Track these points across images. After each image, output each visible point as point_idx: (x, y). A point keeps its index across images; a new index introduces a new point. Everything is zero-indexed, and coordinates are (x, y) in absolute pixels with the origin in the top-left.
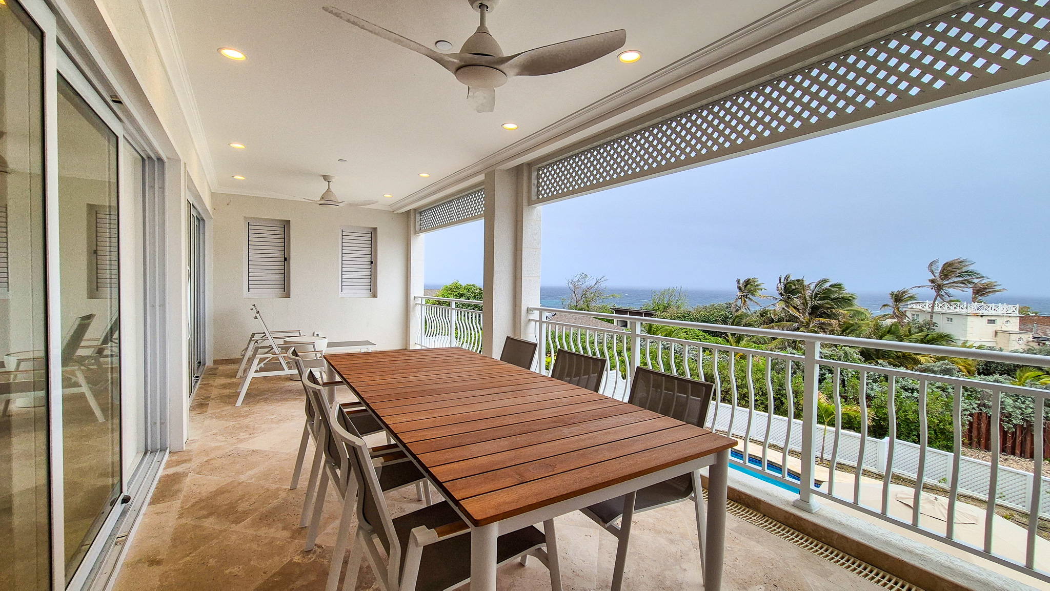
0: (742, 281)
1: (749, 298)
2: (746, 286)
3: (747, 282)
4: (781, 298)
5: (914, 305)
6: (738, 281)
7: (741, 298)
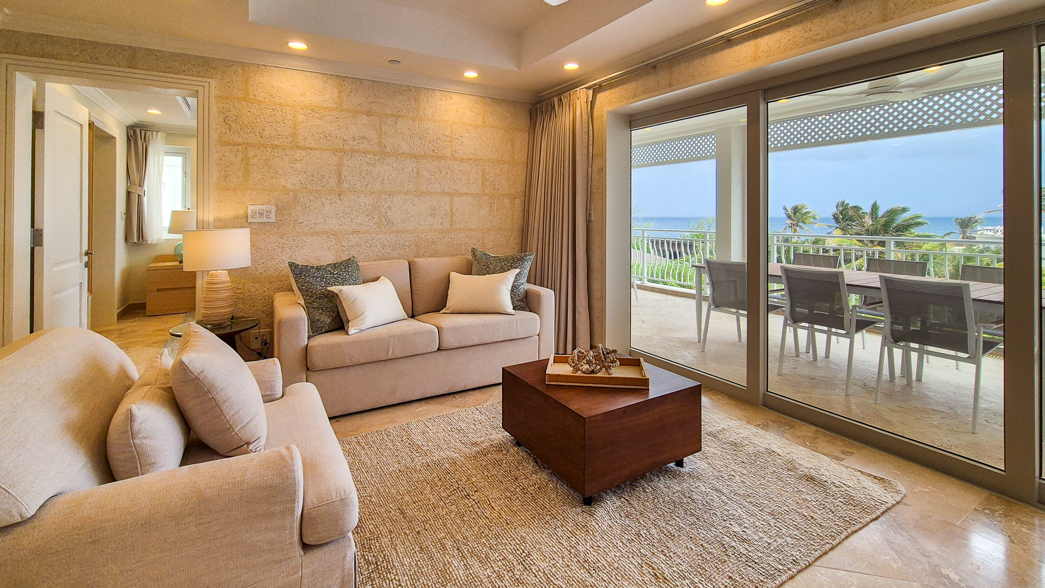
0: (789, 208)
1: (800, 226)
2: (795, 213)
3: (796, 210)
4: (838, 226)
5: (985, 231)
6: (785, 209)
7: (791, 227)
